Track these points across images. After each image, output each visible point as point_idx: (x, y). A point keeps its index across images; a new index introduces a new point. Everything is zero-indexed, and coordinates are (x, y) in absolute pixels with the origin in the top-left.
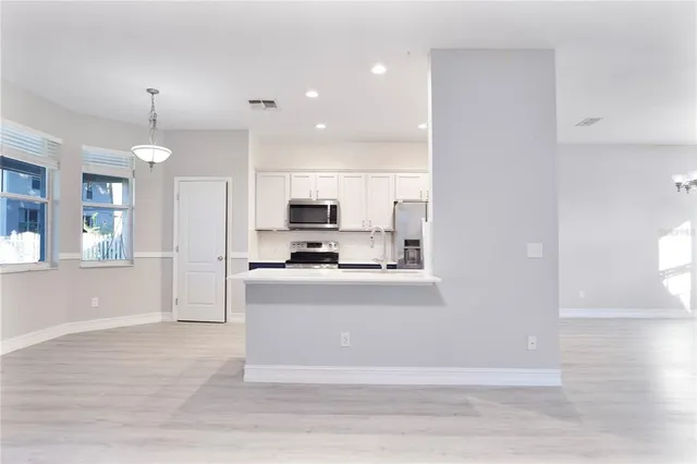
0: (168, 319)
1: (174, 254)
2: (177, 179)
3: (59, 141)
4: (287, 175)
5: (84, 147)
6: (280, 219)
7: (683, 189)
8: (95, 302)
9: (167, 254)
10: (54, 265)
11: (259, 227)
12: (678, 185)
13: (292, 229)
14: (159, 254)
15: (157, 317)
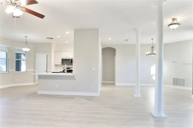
0: (35, 84)
1: (36, 70)
2: (36, 54)
3: (9, 47)
4: (61, 52)
5: (15, 48)
6: (60, 62)
7: (148, 56)
8: (18, 80)
9: (35, 70)
10: (9, 72)
11: (56, 64)
12: (147, 55)
13: (62, 65)
14: (33, 70)
15: (32, 84)
